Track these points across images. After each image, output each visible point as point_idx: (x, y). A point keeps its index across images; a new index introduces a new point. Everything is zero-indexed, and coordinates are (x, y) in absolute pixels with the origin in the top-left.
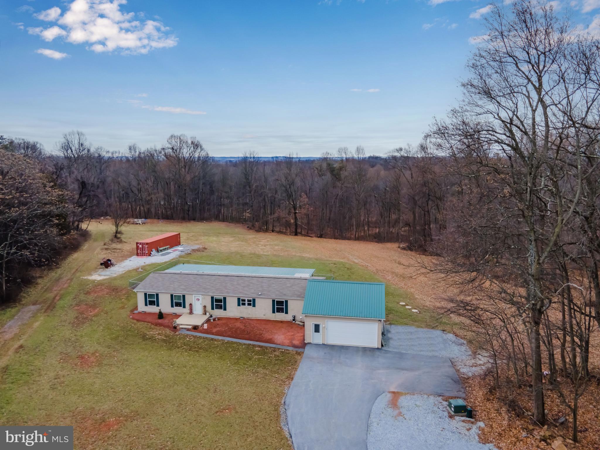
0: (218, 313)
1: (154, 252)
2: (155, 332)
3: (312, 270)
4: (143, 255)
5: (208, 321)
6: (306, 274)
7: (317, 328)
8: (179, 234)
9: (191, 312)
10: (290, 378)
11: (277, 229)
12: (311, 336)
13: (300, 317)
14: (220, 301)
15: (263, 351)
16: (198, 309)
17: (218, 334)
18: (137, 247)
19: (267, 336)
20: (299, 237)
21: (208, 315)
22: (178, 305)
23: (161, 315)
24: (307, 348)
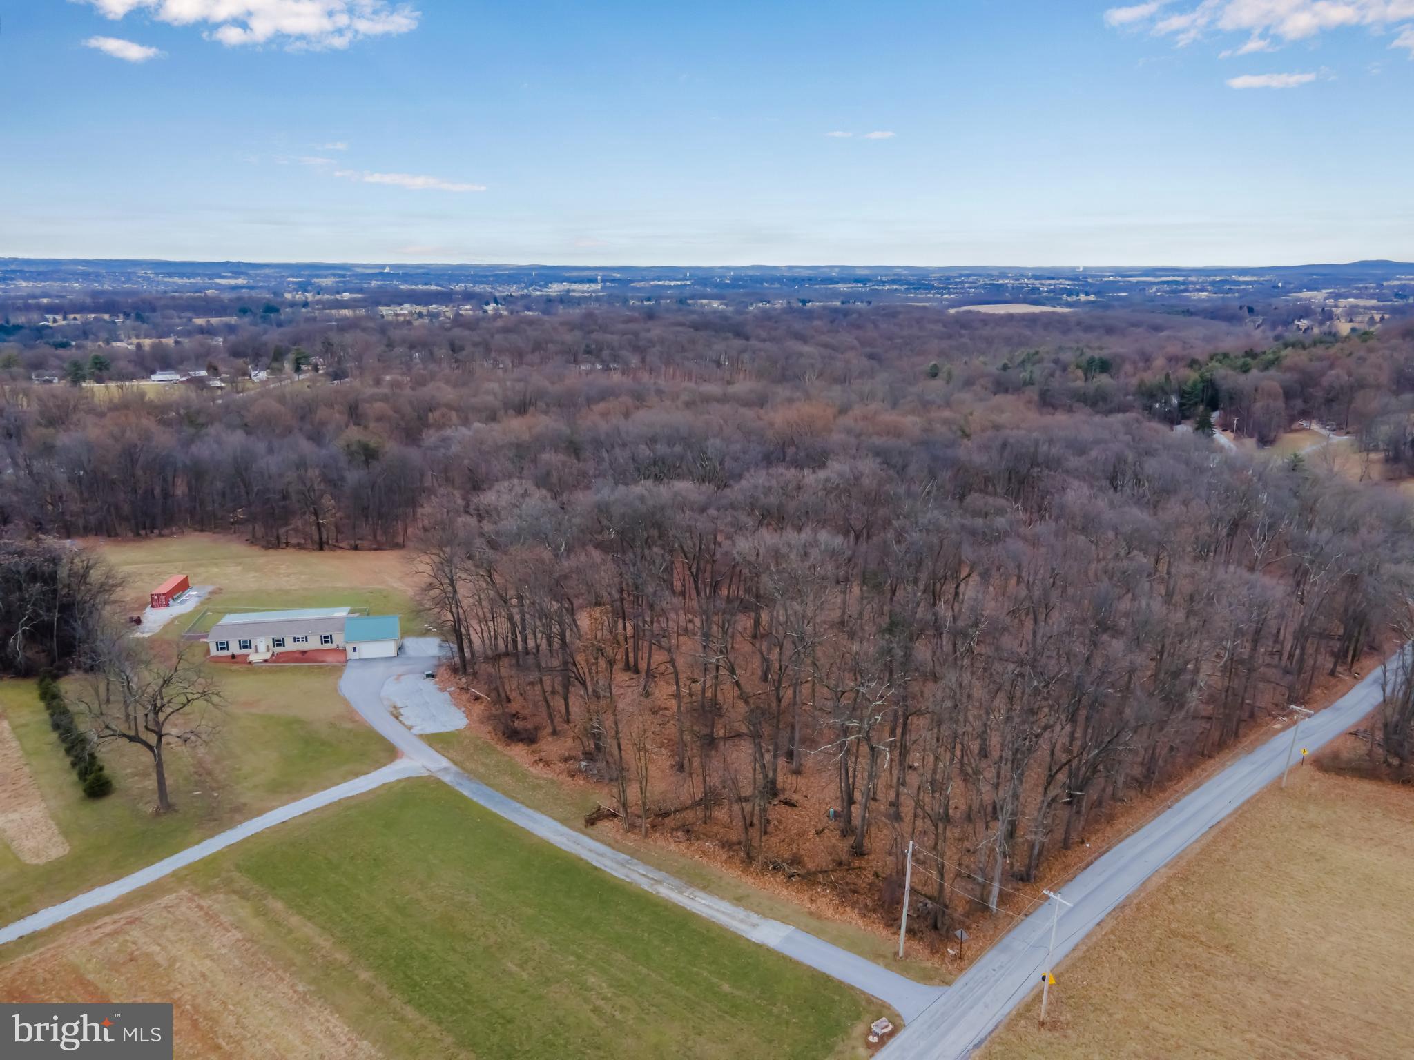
0: (279, 649)
1: (171, 602)
2: (235, 667)
3: (348, 609)
4: (160, 606)
5: (273, 655)
6: (342, 612)
7: (355, 649)
8: (187, 578)
9: (257, 651)
10: (341, 677)
11: (293, 541)
12: (351, 655)
13: (342, 645)
14: (279, 641)
15: (320, 667)
16: (262, 648)
17: (284, 662)
18: (152, 599)
19: (320, 659)
20: (326, 554)
21: (271, 653)
22: (245, 647)
23: (233, 656)
24: (349, 663)
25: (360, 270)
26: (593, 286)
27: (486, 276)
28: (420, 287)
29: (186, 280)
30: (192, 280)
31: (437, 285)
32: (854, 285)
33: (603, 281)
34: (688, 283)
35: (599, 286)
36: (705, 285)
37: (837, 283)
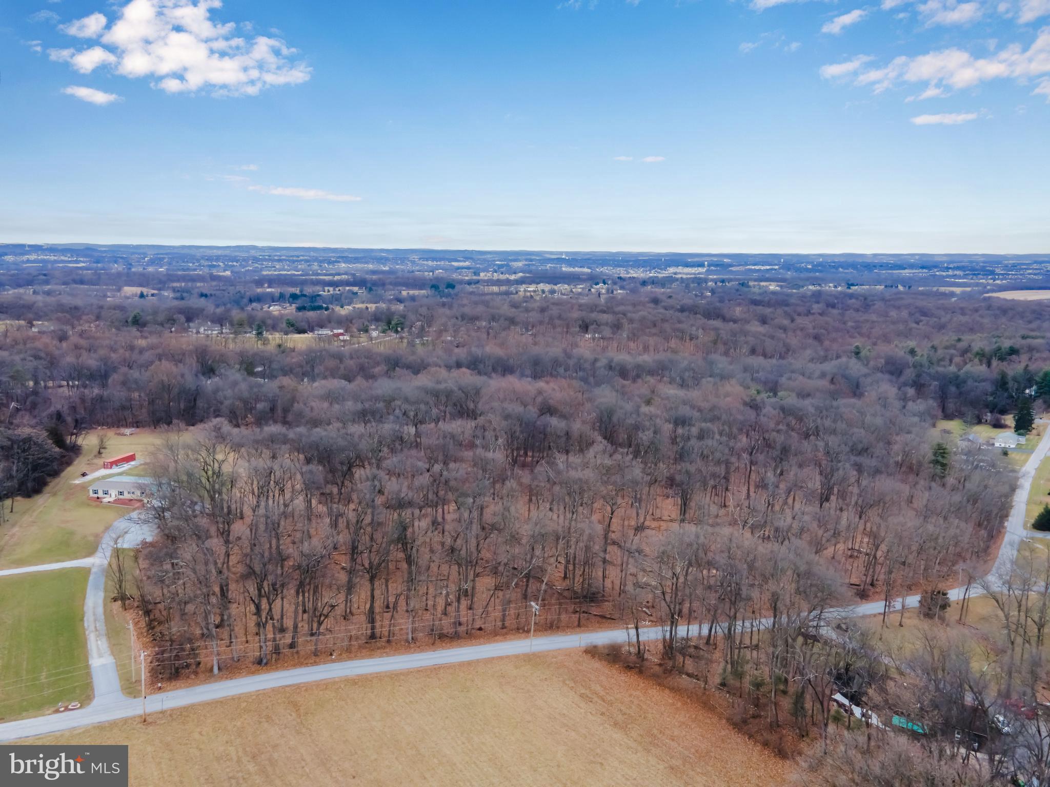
4: (107, 468)
7: (148, 501)
9: (110, 497)
16: (113, 496)
23: (98, 498)
25: (548, 256)
26: (701, 270)
27: (628, 261)
28: (577, 269)
29: (435, 263)
30: (439, 263)
31: (588, 268)
32: (920, 270)
33: (709, 265)
34: (776, 267)
35: (704, 270)
36: (789, 269)
37: (905, 269)
